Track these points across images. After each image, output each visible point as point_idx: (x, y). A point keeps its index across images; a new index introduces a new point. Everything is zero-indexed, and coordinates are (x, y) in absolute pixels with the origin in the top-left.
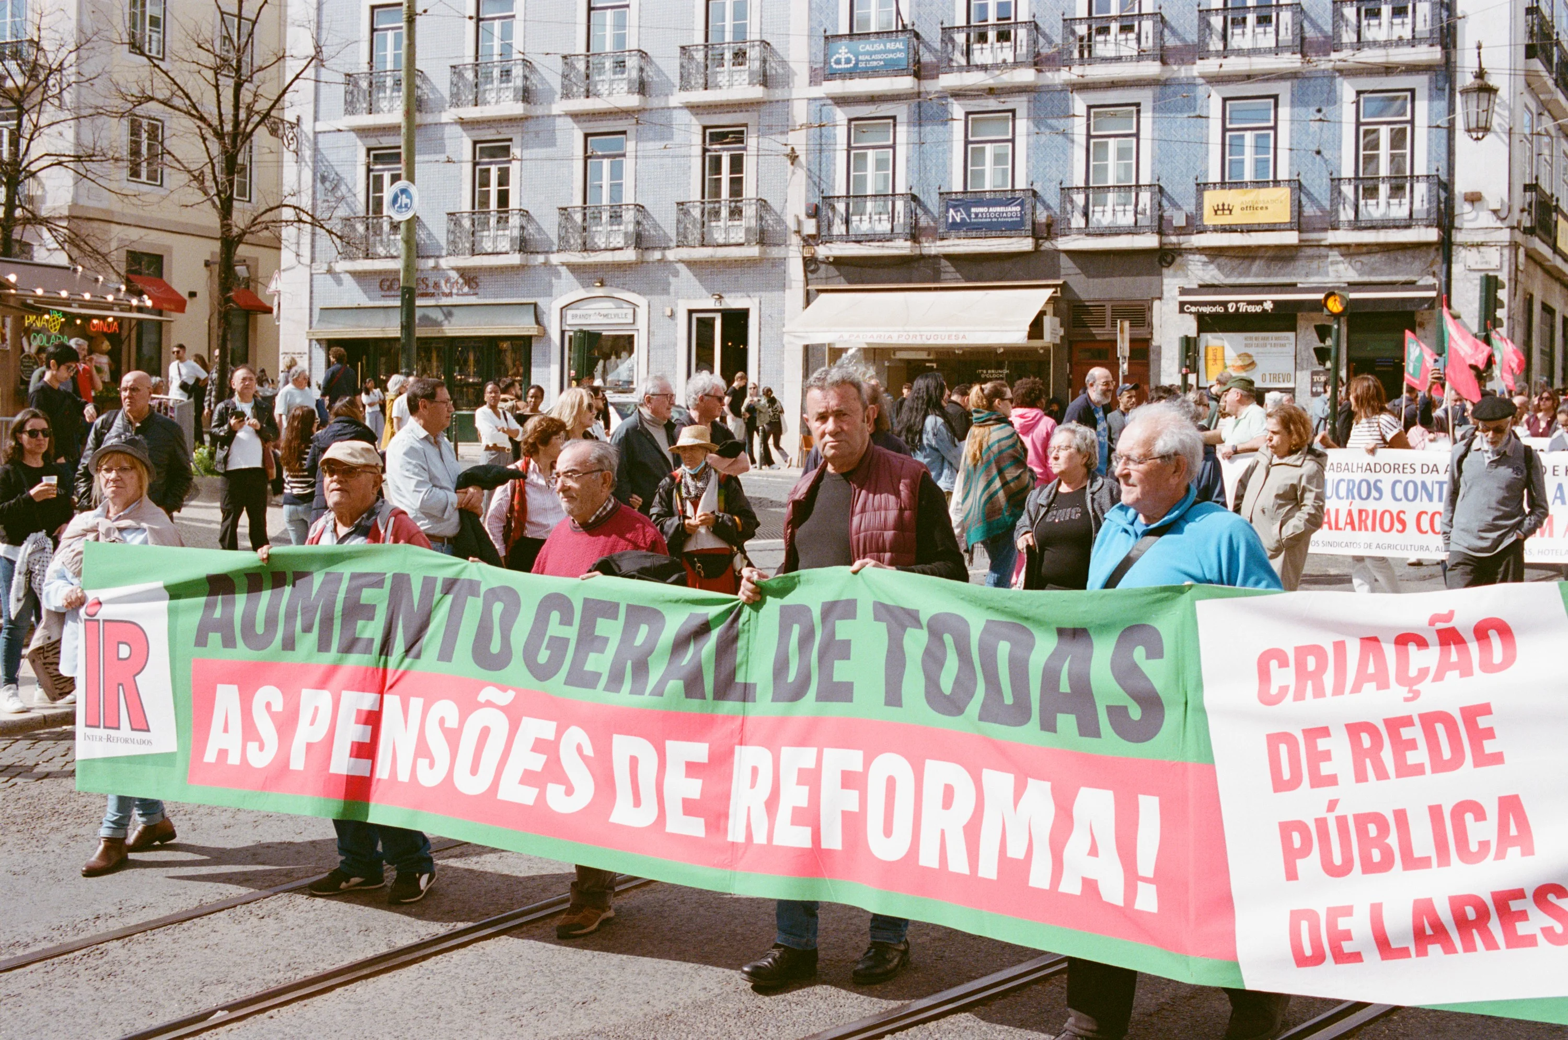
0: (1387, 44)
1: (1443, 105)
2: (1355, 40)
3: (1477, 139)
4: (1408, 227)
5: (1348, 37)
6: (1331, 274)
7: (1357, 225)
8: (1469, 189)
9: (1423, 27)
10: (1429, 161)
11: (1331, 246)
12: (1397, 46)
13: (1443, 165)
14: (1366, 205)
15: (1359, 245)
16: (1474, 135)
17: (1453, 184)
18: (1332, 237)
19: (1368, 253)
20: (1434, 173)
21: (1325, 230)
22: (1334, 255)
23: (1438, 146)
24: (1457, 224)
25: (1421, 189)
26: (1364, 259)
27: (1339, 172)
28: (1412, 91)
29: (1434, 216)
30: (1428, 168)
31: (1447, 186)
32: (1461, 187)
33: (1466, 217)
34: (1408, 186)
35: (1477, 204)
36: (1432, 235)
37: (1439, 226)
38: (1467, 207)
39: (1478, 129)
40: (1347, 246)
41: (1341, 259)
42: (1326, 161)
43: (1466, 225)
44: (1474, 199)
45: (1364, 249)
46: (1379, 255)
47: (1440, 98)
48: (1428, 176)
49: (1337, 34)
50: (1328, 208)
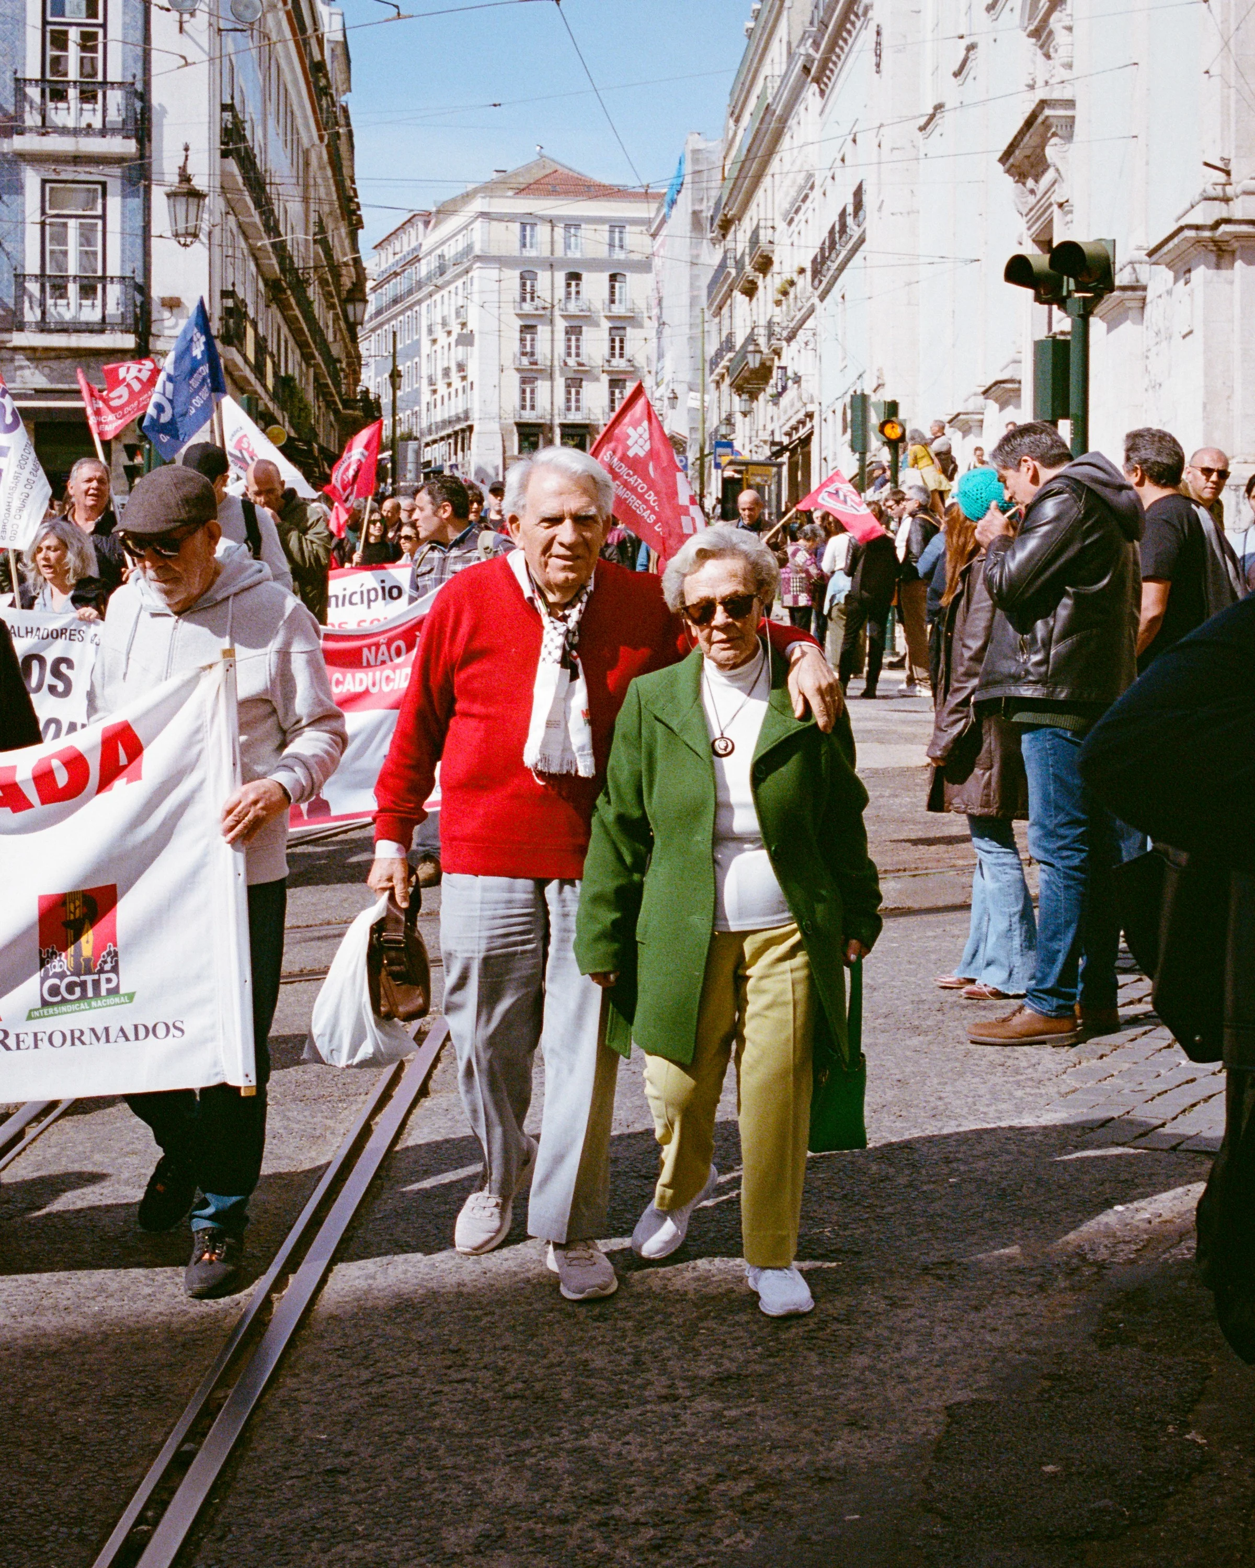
0: (75, 132)
1: (136, 203)
2: (40, 124)
3: (185, 245)
4: (102, 331)
5: (32, 119)
6: (18, 379)
7: (43, 327)
8: (167, 294)
9: (114, 116)
10: (123, 261)
11: (16, 349)
12: (88, 135)
13: (139, 264)
14: (56, 305)
15: (46, 349)
16: (182, 240)
17: (149, 287)
18: (18, 339)
19: (58, 358)
20: (129, 274)
21: (9, 330)
22: (20, 360)
23: (133, 245)
24: (154, 330)
25: (114, 291)
26: (54, 364)
27: (23, 267)
28: (104, 185)
29: (130, 321)
30: (122, 268)
31: (143, 289)
32: (157, 291)
33: (167, 323)
34: (100, 287)
35: (175, 310)
36: (129, 341)
37: (135, 332)
38: (166, 314)
39: (187, 234)
40: (34, 349)
41: (27, 363)
42: (8, 254)
43: (167, 332)
44: (173, 304)
45: (53, 354)
46: (68, 361)
47: (134, 194)
48: (123, 278)
49: (19, 116)
50: (12, 306)
